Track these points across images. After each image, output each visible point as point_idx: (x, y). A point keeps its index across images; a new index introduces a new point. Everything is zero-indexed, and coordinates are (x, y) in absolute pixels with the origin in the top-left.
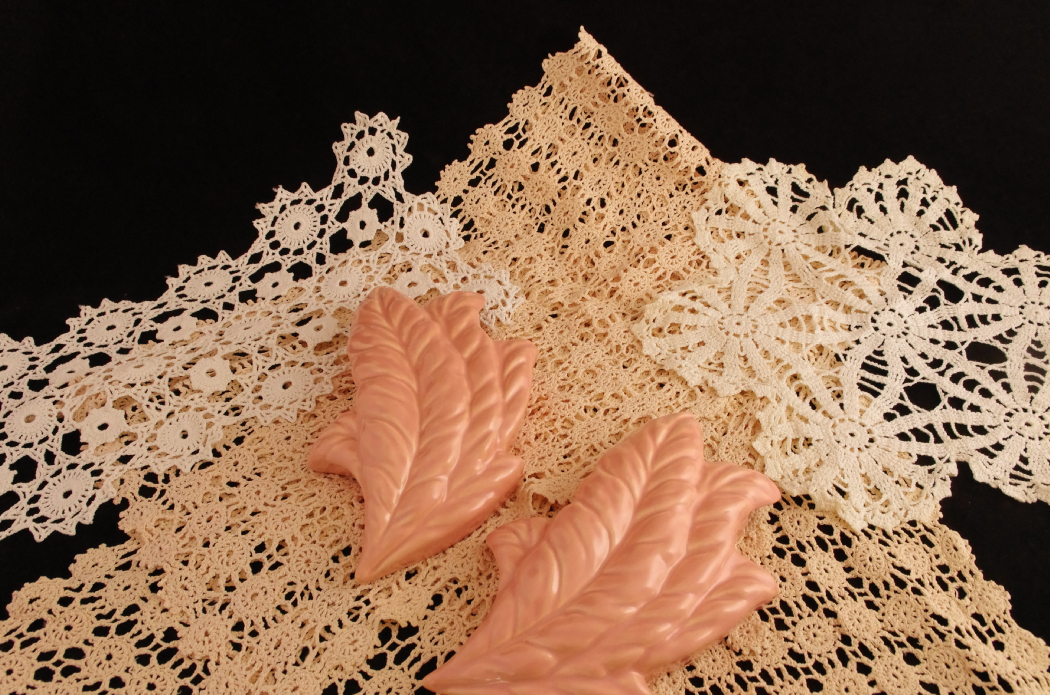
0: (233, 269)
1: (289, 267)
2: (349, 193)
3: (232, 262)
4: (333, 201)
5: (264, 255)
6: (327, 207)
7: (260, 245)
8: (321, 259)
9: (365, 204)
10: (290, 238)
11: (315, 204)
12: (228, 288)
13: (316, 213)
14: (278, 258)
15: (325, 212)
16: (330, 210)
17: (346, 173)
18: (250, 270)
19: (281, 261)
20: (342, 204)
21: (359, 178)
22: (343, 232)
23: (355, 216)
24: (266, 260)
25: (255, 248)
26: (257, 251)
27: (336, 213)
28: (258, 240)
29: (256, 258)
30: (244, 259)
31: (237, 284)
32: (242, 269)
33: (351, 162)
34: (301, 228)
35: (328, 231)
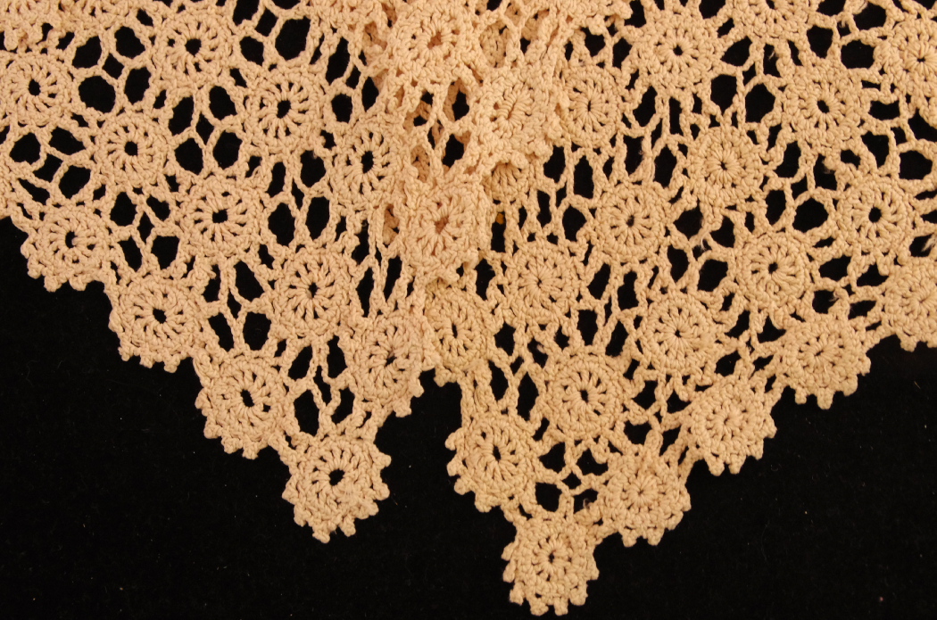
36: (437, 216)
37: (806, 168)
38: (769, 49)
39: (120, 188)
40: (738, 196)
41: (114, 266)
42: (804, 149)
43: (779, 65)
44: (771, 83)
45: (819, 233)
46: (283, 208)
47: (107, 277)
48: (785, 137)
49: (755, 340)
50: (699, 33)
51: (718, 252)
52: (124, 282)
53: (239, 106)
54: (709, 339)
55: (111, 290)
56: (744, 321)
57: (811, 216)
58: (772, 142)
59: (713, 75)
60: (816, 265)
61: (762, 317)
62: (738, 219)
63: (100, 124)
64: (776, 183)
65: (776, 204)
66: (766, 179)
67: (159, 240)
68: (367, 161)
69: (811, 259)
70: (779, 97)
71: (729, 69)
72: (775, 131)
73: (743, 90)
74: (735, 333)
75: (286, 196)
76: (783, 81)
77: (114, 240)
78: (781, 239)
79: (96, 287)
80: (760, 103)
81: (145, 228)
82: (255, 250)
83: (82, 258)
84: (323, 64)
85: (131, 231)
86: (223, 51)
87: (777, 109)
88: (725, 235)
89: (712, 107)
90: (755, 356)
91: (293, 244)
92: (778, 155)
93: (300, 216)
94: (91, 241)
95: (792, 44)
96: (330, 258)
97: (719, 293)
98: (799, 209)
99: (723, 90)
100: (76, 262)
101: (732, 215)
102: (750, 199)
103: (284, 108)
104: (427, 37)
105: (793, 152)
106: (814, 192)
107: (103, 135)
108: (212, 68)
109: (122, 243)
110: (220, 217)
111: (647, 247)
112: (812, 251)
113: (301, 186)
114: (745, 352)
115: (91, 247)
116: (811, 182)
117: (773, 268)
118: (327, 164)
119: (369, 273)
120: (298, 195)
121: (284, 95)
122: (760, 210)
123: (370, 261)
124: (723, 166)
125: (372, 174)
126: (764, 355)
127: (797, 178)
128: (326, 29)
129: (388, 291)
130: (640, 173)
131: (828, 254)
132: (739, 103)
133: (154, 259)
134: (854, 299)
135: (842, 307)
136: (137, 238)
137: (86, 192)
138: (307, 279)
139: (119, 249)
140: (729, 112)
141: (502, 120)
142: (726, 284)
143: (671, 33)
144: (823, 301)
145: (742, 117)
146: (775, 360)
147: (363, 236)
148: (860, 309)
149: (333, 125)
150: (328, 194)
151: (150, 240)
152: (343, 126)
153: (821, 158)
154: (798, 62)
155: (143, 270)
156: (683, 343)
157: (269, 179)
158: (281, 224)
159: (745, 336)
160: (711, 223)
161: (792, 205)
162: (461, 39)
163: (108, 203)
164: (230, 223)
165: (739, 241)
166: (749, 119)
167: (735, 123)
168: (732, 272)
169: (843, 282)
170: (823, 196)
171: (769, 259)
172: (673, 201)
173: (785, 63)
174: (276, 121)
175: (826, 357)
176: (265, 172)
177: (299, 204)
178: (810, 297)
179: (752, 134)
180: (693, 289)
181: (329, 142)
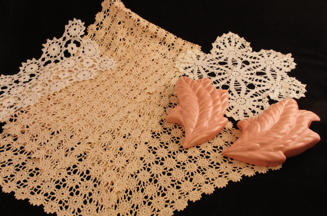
0: (38, 63)
1: (53, 61)
2: (67, 39)
3: (37, 61)
4: (63, 42)
5: (46, 58)
6: (62, 43)
7: (44, 55)
8: (62, 58)
9: (72, 42)
10: (53, 53)
11: (58, 43)
12: (37, 69)
13: (59, 45)
14: (50, 59)
15: (61, 45)
16: (62, 44)
17: (67, 34)
18: (43, 63)
19: (51, 60)
20: (66, 42)
21: (70, 36)
22: (67, 50)
23: (70, 46)
24: (47, 60)
25: (43, 56)
26: (43, 57)
27: (64, 45)
28: (43, 54)
29: (43, 60)
30: (40, 60)
31: (40, 68)
32: (40, 63)
33: (69, 31)
34: (55, 50)
35: (62, 50)
36: (109, 198)
37: (163, 189)
38: (157, 175)
39: (60, 199)
40: (153, 193)
41: (58, 210)
42: (162, 186)
43: (158, 176)
44: (157, 179)
45: (165, 197)
46: (85, 200)
47: (57, 211)
48: (160, 185)
49: (156, 212)
50: (147, 173)
51: (150, 201)
52: (60, 212)
53: (80, 187)
54: (149, 212)
55: (57, 213)
56: (154, 210)
57: (164, 195)
58: (158, 186)
59: (149, 178)
60: (165, 201)
61: (157, 209)
62: (153, 196)
63: (58, 191)
64: (158, 191)
65: (159, 194)
66: (157, 191)
67: (66, 206)
68: (99, 192)
69: (164, 200)
70: (158, 180)
71: (151, 178)
72: (158, 185)
73: (153, 180)
74: (153, 211)
75: (86, 198)
76: (159, 178)
77: (59, 206)
78: (159, 198)
79: (55, 213)
80: (156, 181)
81: (64, 204)
82: (81, 206)
83: (53, 209)
84: (93, 181)
85: (61, 205)
86: (78, 180)
87: (158, 182)
88: (151, 198)
89: (149, 182)
90: (156, 214)
91: (87, 205)
92: (159, 188)
93: (88, 201)
94: (55, 206)
95: (160, 174)
96: (92, 206)
97: (151, 206)
98: (162, 194)
99: (150, 180)
100: (52, 209)
101: (152, 196)
102: (155, 194)
103: (86, 187)
104: (108, 175)
105: (161, 187)
106: (164, 192)
107: (58, 193)
108: (76, 182)
109: (60, 207)
110: (76, 202)
111: (140, 201)
112: (164, 199)
113: (88, 197)
114: (155, 214)
115: (55, 207)
116: (164, 191)
117: (158, 202)
118: (93, 194)
119: (98, 207)
120: (88, 198)
121: (87, 185)
122: (156, 195)
123: (98, 206)
124: (151, 190)
125: (99, 194)
126: (158, 214)
127: (161, 190)
128: (93, 176)
129: (101, 210)
130: (139, 191)
131: (166, 200)
132: (153, 181)
133: (65, 209)
134: (170, 205)
135: (169, 206)
136: (62, 206)
137: (55, 200)
138: (88, 209)
139: (59, 208)
140: (151, 183)
141: (119, 186)
142: (152, 205)
143: (143, 174)
144: (166, 206)
145: (153, 183)
146: (159, 214)
147: (98, 203)
148: (171, 206)
149: (94, 188)
150: (92, 197)
151: (64, 206)
152: (95, 188)
153: (165, 187)
154: (161, 176)
155: (63, 210)
156: (146, 213)
157: (84, 196)
158: (85, 202)
159: (155, 212)
160: (149, 197)
161: (161, 194)
162: (113, 176)
163: (58, 201)
164: (77, 203)
165: (153, 199)
166: (154, 183)
167: (152, 184)
168: (152, 203)
169: (169, 203)
170: (165, 192)
171: (158, 201)
172: (144, 195)
173: (159, 176)
174: (85, 189)
175: (167, 213)
176: (83, 196)
177: (88, 199)
178: (164, 206)
179: (155, 185)
180: (147, 206)
181: (93, 190)
